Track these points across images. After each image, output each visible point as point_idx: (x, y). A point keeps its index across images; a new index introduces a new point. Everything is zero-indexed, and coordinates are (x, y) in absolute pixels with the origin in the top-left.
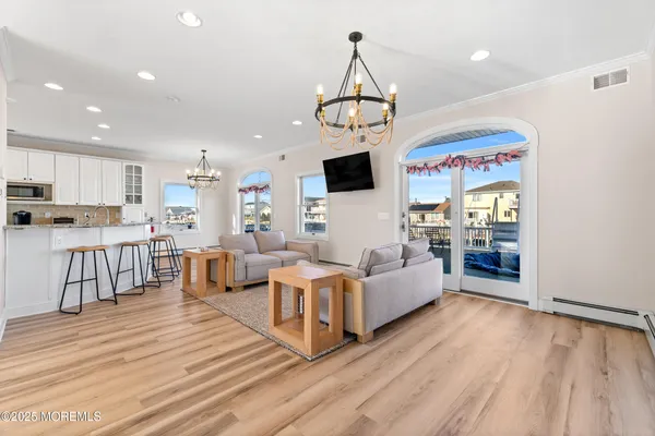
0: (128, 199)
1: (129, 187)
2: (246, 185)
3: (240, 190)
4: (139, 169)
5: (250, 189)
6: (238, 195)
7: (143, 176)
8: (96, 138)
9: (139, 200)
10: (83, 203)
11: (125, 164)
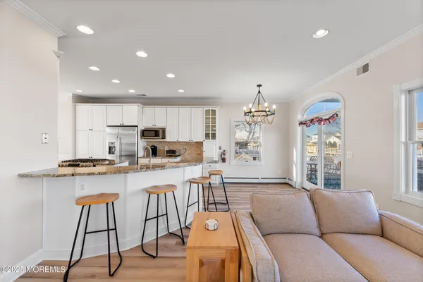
0: (207, 135)
1: (207, 127)
2: (306, 117)
3: (301, 123)
4: (214, 112)
5: (312, 121)
6: (299, 129)
7: (217, 117)
8: (181, 91)
9: (214, 136)
10: (181, 140)
11: (205, 109)
